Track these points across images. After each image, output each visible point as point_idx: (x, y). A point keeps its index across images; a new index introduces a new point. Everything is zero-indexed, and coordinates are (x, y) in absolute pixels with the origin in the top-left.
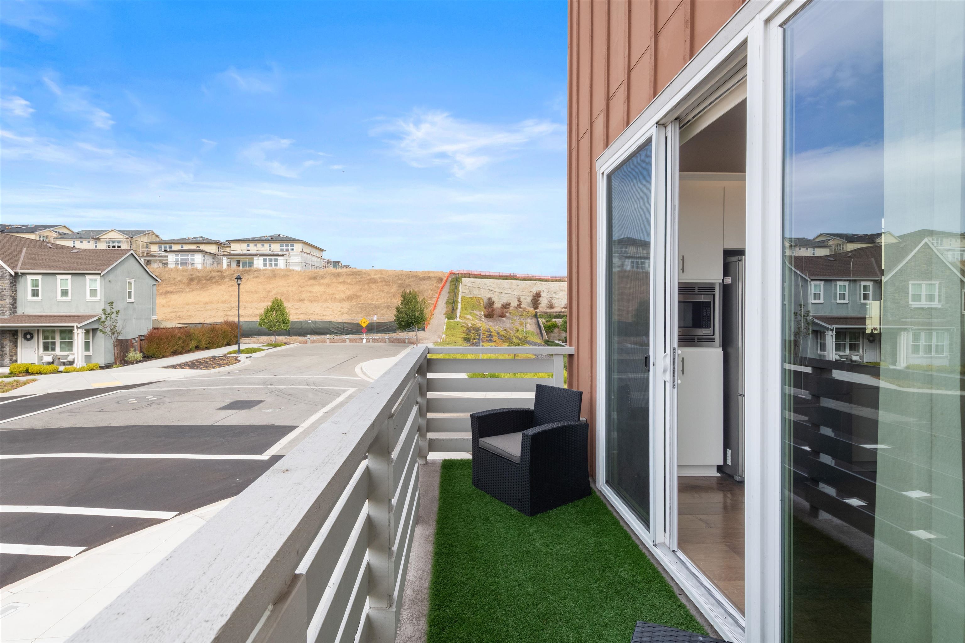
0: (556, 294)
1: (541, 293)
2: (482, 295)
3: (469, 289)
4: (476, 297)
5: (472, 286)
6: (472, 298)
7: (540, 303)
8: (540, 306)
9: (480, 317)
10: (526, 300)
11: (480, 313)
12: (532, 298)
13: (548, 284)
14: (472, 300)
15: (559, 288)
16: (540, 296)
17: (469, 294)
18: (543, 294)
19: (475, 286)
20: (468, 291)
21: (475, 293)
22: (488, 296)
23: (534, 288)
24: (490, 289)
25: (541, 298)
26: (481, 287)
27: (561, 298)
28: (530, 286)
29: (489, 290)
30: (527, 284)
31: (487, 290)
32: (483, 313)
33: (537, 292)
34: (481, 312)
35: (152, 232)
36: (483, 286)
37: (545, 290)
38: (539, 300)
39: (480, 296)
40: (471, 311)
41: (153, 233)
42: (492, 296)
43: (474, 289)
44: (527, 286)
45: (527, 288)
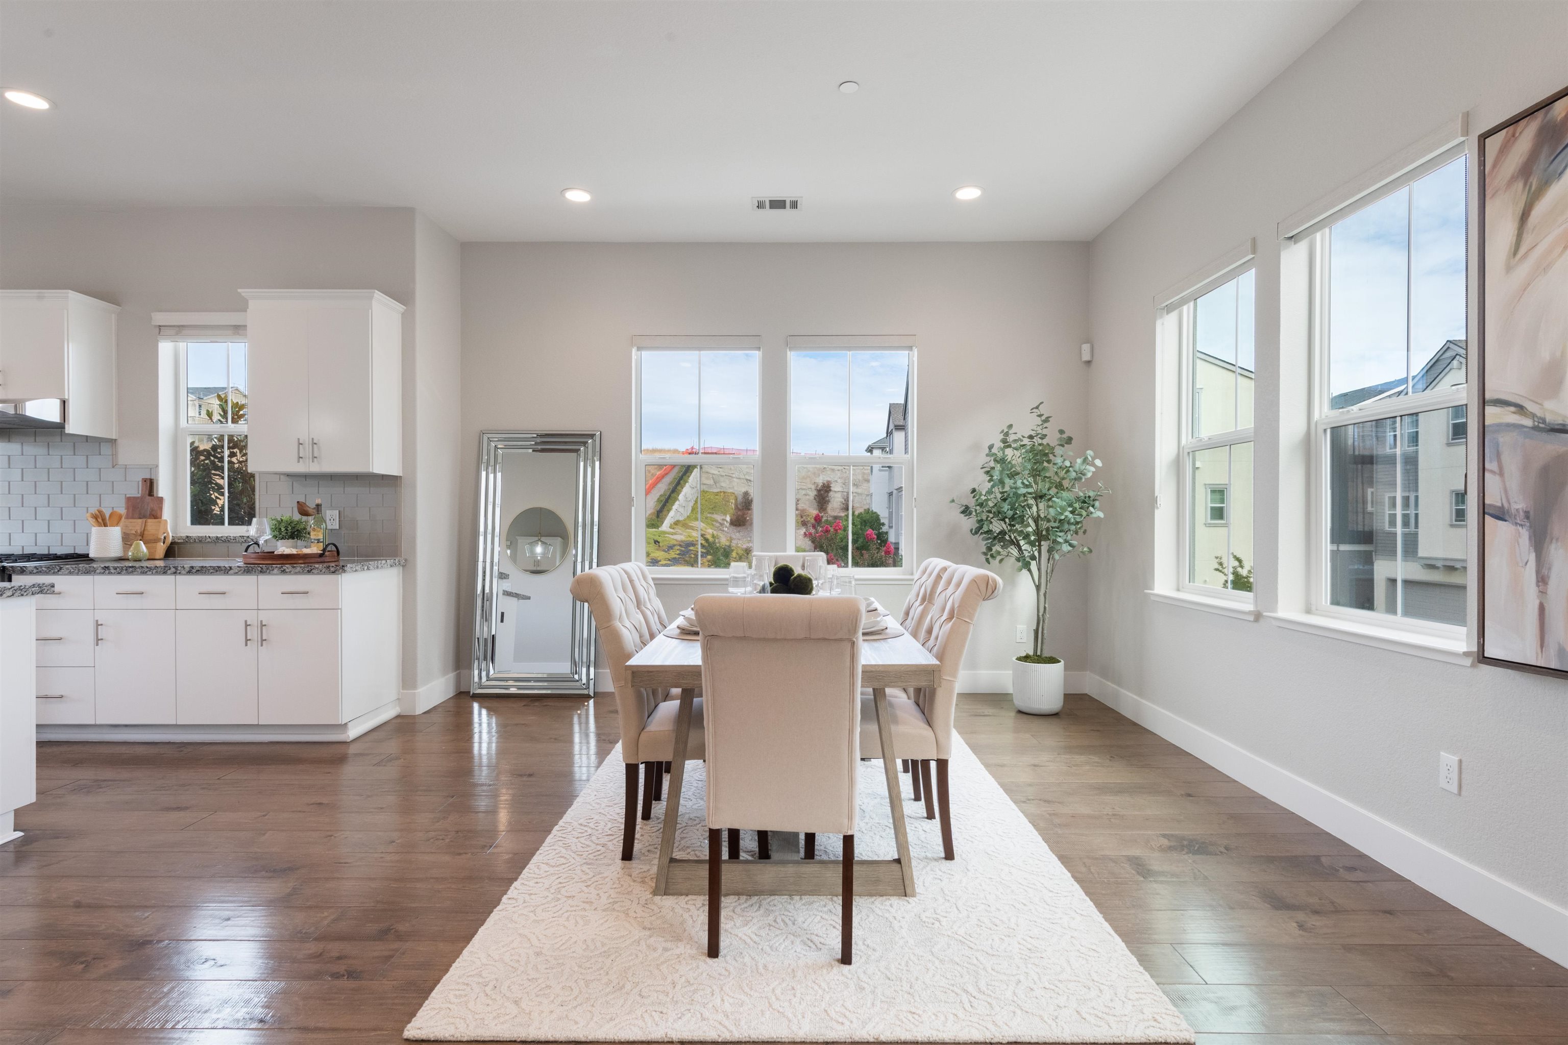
0: (857, 487)
1: (831, 485)
2: (736, 488)
3: (713, 478)
4: (724, 492)
5: (718, 473)
6: (717, 494)
7: (829, 501)
8: (830, 507)
9: (722, 524)
10: (807, 497)
11: (724, 517)
12: (815, 493)
13: (844, 470)
14: (717, 497)
15: (863, 477)
16: (830, 490)
17: (715, 486)
18: (835, 487)
19: (724, 474)
20: (712, 482)
21: (723, 484)
22: (744, 490)
23: (821, 477)
24: (748, 478)
25: (831, 494)
26: (734, 476)
27: (866, 493)
28: (814, 474)
29: (747, 480)
30: (809, 471)
31: (742, 481)
32: (728, 518)
33: (824, 484)
34: (726, 515)
35: (237, 390)
36: (737, 474)
37: (839, 480)
38: (827, 496)
39: (731, 491)
40: (709, 515)
41: (239, 391)
42: (751, 491)
43: (722, 479)
44: (809, 473)
45: (809, 477)
